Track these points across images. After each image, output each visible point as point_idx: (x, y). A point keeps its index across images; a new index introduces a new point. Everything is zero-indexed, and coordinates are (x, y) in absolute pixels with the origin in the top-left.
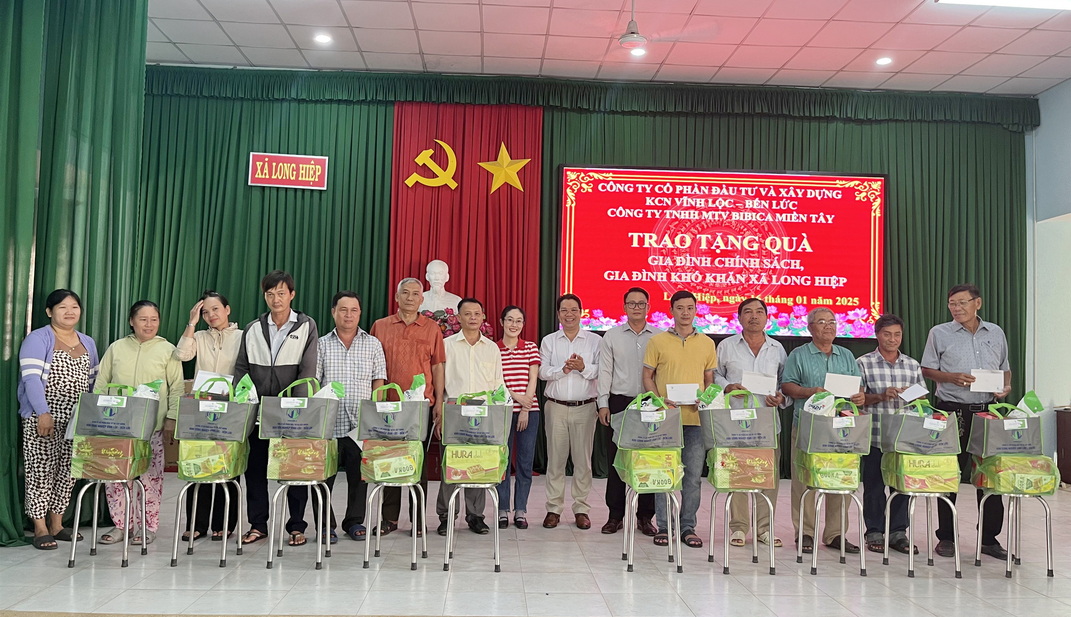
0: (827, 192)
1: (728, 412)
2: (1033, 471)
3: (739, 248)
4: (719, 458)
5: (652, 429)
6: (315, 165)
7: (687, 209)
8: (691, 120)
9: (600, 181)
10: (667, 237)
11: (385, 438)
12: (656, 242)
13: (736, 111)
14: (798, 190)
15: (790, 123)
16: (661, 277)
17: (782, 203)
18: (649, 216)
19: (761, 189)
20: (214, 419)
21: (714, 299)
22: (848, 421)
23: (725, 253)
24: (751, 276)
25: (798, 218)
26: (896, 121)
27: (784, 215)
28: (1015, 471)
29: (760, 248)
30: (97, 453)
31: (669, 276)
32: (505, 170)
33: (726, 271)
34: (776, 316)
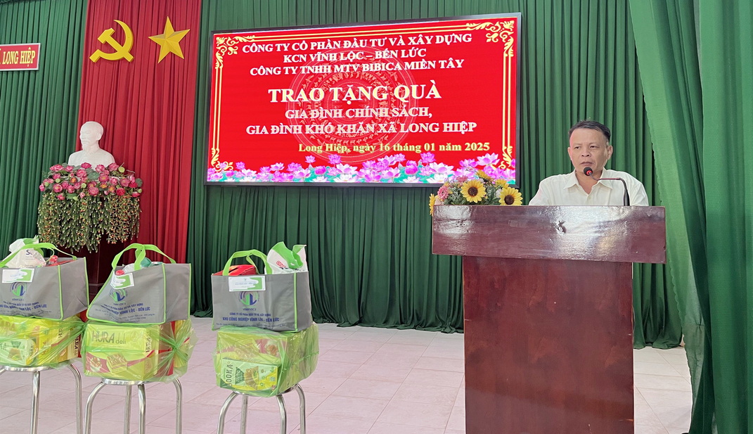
0: (456, 36)
3: (369, 98)
6: (31, 50)
7: (321, 63)
9: (243, 44)
10: (302, 92)
14: (427, 38)
16: (297, 129)
17: (411, 51)
18: (287, 73)
19: (391, 40)
21: (344, 149)
23: (356, 105)
25: (427, 65)
27: (413, 63)
29: (389, 97)
31: (304, 129)
32: (170, 41)
34: (404, 164)
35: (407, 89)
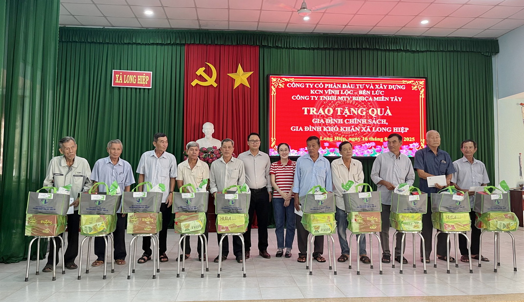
0: (398, 86)
1: (357, 194)
2: (506, 220)
3: (356, 114)
4: (354, 217)
5: (320, 204)
6: (146, 76)
7: (330, 95)
8: (332, 52)
9: (288, 82)
10: (321, 110)
11: (186, 211)
12: (316, 112)
13: (353, 47)
14: (384, 86)
15: (379, 53)
16: (319, 129)
17: (376, 92)
18: (312, 99)
19: (367, 85)
20: (99, 204)
21: (344, 139)
22: (416, 197)
23: (350, 117)
24: (363, 128)
25: (385, 99)
26: (431, 51)
27: (378, 98)
28: (497, 220)
29: (367, 113)
30: (39, 222)
31: (322, 129)
32: (241, 77)
33: (350, 125)
34: (375, 147)
35: (375, 110)
